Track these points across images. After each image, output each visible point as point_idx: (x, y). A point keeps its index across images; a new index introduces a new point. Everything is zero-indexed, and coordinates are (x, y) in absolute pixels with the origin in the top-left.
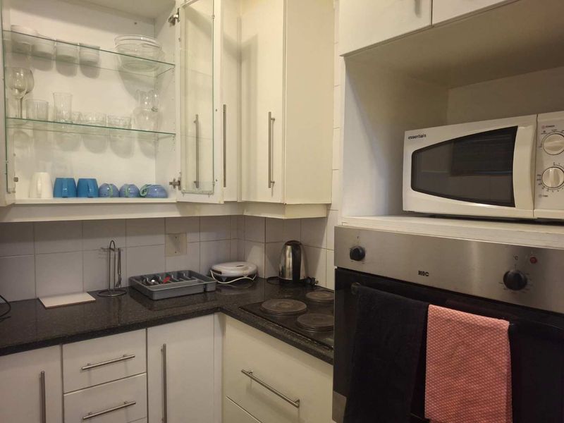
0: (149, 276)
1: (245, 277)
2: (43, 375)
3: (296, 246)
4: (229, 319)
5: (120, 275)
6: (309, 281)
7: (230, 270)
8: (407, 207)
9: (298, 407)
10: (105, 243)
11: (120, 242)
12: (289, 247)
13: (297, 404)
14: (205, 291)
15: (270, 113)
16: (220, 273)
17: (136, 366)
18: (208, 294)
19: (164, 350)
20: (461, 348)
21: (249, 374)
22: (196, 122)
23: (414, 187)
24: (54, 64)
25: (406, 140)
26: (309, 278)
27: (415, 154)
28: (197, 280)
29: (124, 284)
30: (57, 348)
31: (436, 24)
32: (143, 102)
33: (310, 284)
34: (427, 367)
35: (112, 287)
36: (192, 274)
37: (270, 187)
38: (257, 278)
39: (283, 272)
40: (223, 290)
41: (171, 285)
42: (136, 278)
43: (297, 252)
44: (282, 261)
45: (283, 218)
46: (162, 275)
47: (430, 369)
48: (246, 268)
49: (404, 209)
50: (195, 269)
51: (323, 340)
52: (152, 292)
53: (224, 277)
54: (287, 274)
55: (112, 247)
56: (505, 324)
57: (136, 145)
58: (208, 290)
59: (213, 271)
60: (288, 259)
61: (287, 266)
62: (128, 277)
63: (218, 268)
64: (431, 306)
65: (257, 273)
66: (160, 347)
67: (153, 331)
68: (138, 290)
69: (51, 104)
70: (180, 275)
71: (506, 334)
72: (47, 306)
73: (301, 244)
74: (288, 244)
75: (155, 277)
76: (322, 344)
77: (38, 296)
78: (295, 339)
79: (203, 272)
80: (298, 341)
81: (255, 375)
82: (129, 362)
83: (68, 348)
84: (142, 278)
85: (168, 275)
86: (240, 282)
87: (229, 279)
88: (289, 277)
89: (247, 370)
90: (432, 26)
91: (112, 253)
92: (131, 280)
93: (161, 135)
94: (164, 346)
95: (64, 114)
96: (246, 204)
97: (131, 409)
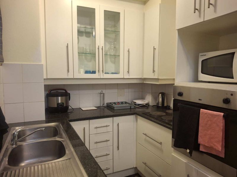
0: (112, 103)
1: (144, 105)
2: (84, 128)
3: (163, 94)
4: (139, 117)
5: (104, 102)
6: (168, 107)
7: (139, 102)
8: (200, 79)
9: (161, 144)
10: (100, 91)
11: (104, 91)
12: (160, 95)
13: (161, 143)
14: (131, 108)
15: (154, 47)
16: (136, 103)
17: (110, 129)
18: (132, 109)
19: (118, 125)
20: (209, 122)
21: (145, 135)
22: (129, 51)
23: (202, 73)
25: (200, 56)
26: (168, 106)
27: (203, 61)
28: (128, 104)
29: (105, 105)
30: (88, 121)
31: (206, 21)
32: (111, 45)
33: (168, 108)
34: (199, 128)
35: (101, 105)
36: (126, 103)
37: (153, 73)
38: (149, 105)
39: (158, 103)
40: (137, 109)
41: (120, 105)
42: (109, 103)
43: (163, 96)
44: (158, 100)
45: (158, 83)
46: (116, 102)
47: (200, 128)
48: (145, 102)
49: (199, 80)
50: (127, 101)
51: (170, 123)
52: (114, 107)
53: (137, 104)
54: (160, 104)
55: (102, 93)
56: (222, 114)
57: (109, 60)
58: (132, 108)
59: (133, 102)
60: (160, 99)
61: (160, 102)
62: (106, 102)
63: (135, 101)
64: (201, 109)
65: (149, 104)
66: (117, 124)
67: (115, 118)
68: (110, 107)
69: (85, 47)
70: (122, 103)
71: (222, 117)
72: (83, 110)
73: (165, 93)
74: (160, 93)
75: (115, 103)
76: (169, 124)
77: (80, 107)
78: (160, 123)
79: (130, 102)
80: (161, 123)
81: (147, 135)
82: (108, 127)
83: (91, 121)
84: (111, 103)
85: (118, 103)
86: (143, 106)
87: (139, 105)
88: (160, 105)
89: (144, 133)
90: (204, 21)
91: (102, 94)
92: (107, 104)
93: (116, 56)
94: (118, 123)
95: (88, 50)
96: (145, 79)
97: (108, 142)
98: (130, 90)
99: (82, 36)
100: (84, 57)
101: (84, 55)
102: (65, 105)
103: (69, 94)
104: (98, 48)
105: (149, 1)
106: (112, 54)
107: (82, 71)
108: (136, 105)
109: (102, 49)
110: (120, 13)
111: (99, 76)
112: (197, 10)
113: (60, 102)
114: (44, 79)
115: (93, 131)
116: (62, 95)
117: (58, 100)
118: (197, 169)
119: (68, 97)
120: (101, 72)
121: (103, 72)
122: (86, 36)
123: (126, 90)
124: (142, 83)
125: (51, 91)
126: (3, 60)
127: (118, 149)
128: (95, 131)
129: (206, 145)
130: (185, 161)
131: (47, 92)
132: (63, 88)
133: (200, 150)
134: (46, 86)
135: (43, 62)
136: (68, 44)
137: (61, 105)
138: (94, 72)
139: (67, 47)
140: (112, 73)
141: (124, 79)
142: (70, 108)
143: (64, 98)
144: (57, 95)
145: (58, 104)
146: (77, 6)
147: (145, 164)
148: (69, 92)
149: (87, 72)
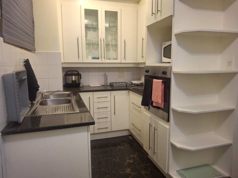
2: (89, 97)
4: (130, 92)
5: (107, 82)
7: (135, 82)
10: (104, 73)
13: (140, 108)
14: (127, 86)
15: (142, 38)
17: (108, 99)
20: (156, 86)
21: (133, 103)
22: (125, 41)
23: (164, 56)
24: (92, 29)
25: (163, 45)
27: (164, 48)
28: (126, 84)
29: (108, 84)
30: (92, 92)
32: (112, 37)
35: (105, 85)
37: (142, 58)
48: (139, 82)
49: (162, 62)
52: (114, 85)
56: (162, 81)
62: (110, 82)
63: (132, 81)
68: (111, 85)
70: (122, 83)
72: (91, 86)
75: (116, 83)
77: (89, 85)
83: (94, 93)
84: (113, 83)
85: (119, 82)
86: (138, 85)
87: (134, 84)
90: (157, 22)
91: (105, 76)
93: (116, 45)
94: (115, 96)
95: (94, 42)
96: (139, 63)
97: (107, 109)
98: (129, 73)
99: (90, 30)
100: (91, 47)
101: (91, 45)
102: (77, 82)
103: (81, 74)
104: (101, 40)
105: (141, 1)
106: (114, 44)
107: (90, 57)
108: (132, 84)
109: (104, 40)
110: (117, 12)
111: (101, 61)
112: (154, 14)
113: (74, 80)
114: (62, 63)
115: (96, 100)
116: (75, 75)
117: (72, 78)
118: (155, 119)
119: (80, 76)
120: (103, 58)
121: (104, 58)
122: (94, 31)
123: (126, 73)
124: (137, 67)
125: (67, 72)
126: (35, 50)
127: (115, 114)
128: (97, 100)
129: (156, 101)
130: (149, 116)
131: (65, 73)
132: (76, 70)
133: (153, 105)
134: (63, 68)
135: (61, 51)
136: (78, 37)
137: (75, 82)
138: (98, 58)
139: (78, 39)
140: (114, 59)
141: (121, 63)
142: (81, 85)
143: (77, 77)
144: (72, 75)
145: (72, 81)
146: (85, 9)
147: (133, 124)
148: (80, 73)
149: (93, 58)
